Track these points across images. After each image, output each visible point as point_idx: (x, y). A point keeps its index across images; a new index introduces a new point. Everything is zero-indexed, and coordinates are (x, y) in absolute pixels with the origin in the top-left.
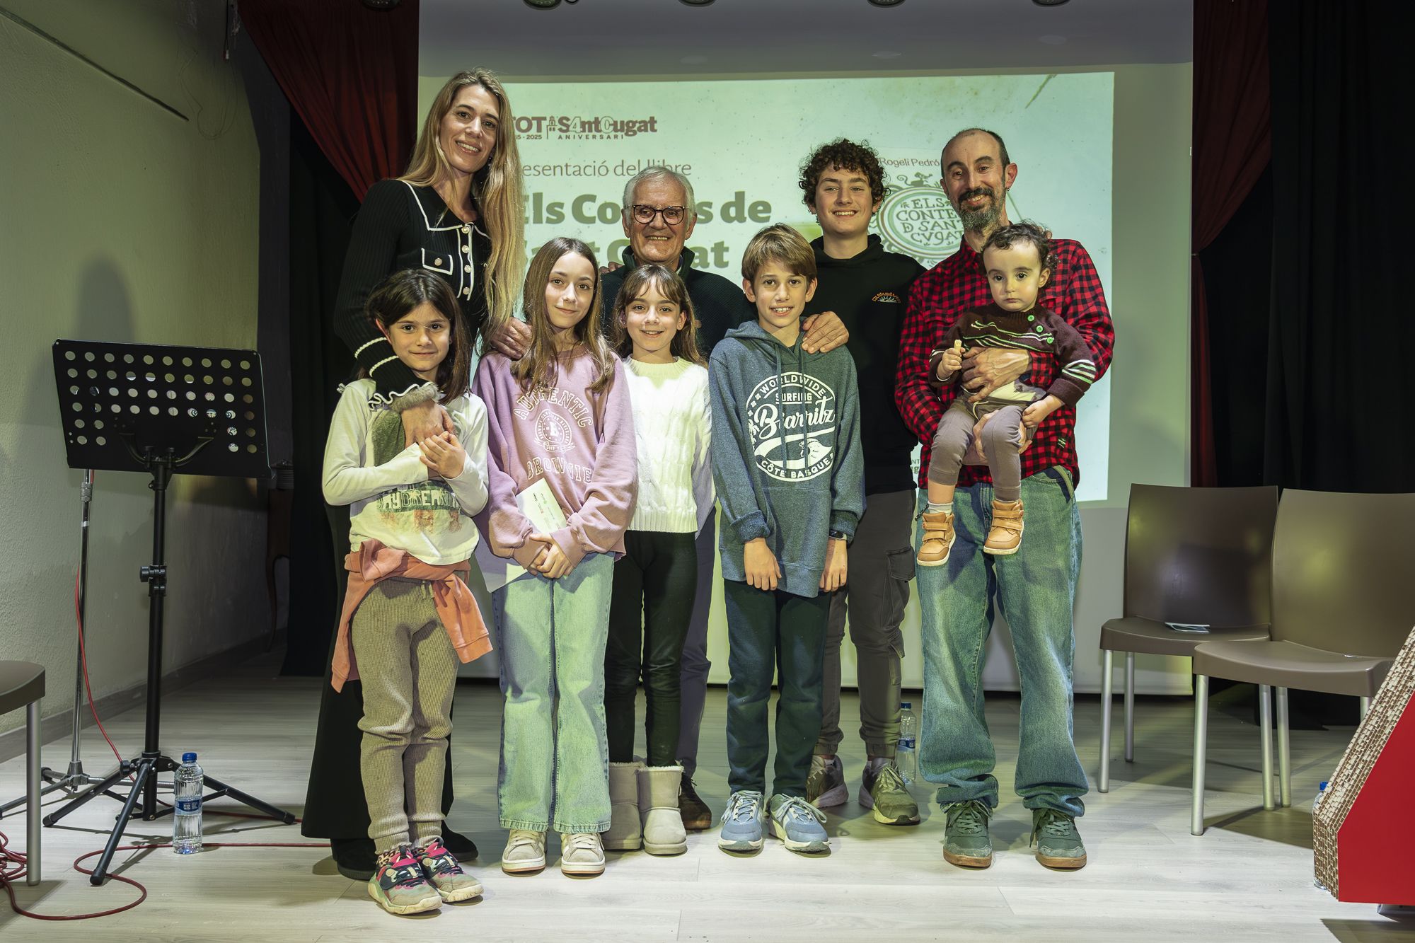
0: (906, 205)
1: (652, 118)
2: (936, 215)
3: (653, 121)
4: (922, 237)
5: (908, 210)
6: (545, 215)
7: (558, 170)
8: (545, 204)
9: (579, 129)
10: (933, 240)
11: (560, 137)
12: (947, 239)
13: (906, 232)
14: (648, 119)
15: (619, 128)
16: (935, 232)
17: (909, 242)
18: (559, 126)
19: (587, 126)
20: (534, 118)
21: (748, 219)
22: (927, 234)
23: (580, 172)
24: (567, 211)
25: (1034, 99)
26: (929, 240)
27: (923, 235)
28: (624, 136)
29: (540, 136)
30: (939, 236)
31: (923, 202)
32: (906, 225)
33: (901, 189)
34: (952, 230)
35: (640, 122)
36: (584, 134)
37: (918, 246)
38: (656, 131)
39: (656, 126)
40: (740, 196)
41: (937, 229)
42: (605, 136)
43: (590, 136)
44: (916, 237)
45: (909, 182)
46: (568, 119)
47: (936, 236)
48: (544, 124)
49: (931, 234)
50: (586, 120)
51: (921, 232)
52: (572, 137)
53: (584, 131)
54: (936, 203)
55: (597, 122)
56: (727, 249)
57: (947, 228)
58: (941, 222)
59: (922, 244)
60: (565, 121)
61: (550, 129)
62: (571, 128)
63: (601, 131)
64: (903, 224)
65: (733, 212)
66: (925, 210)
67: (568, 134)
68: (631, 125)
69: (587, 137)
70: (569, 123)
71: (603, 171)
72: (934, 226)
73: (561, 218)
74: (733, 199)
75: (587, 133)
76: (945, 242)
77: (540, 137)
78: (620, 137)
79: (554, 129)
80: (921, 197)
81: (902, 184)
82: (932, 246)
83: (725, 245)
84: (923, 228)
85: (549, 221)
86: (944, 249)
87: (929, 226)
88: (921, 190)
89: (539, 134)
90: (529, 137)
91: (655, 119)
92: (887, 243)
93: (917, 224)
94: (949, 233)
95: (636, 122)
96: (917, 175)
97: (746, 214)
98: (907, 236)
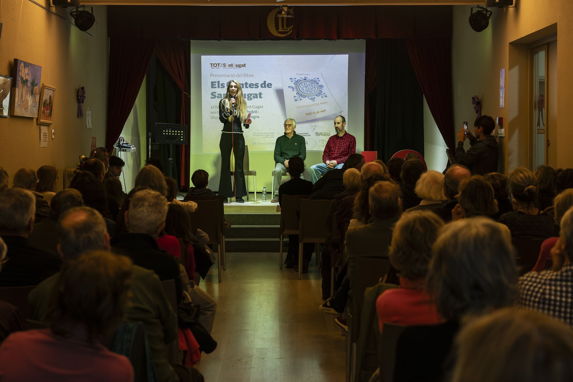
0: (302, 84)
1: (245, 64)
2: (309, 86)
5: (303, 85)
7: (223, 76)
8: (220, 83)
10: (308, 92)
17: (303, 93)
21: (267, 87)
22: (307, 91)
23: (228, 76)
30: (310, 91)
31: (306, 83)
33: (301, 80)
34: (313, 90)
37: (305, 93)
38: (245, 67)
40: (265, 82)
41: (309, 90)
43: (231, 68)
45: (303, 79)
46: (225, 64)
53: (229, 67)
54: (309, 84)
56: (262, 94)
58: (310, 88)
61: (221, 66)
64: (302, 88)
65: (263, 85)
66: (307, 85)
71: (234, 76)
74: (263, 83)
76: (311, 93)
77: (219, 68)
80: (306, 82)
81: (301, 79)
83: (262, 93)
85: (221, 87)
86: (311, 94)
87: (307, 89)
88: (305, 81)
93: (305, 89)
96: (305, 77)
97: (266, 86)
98: (303, 91)
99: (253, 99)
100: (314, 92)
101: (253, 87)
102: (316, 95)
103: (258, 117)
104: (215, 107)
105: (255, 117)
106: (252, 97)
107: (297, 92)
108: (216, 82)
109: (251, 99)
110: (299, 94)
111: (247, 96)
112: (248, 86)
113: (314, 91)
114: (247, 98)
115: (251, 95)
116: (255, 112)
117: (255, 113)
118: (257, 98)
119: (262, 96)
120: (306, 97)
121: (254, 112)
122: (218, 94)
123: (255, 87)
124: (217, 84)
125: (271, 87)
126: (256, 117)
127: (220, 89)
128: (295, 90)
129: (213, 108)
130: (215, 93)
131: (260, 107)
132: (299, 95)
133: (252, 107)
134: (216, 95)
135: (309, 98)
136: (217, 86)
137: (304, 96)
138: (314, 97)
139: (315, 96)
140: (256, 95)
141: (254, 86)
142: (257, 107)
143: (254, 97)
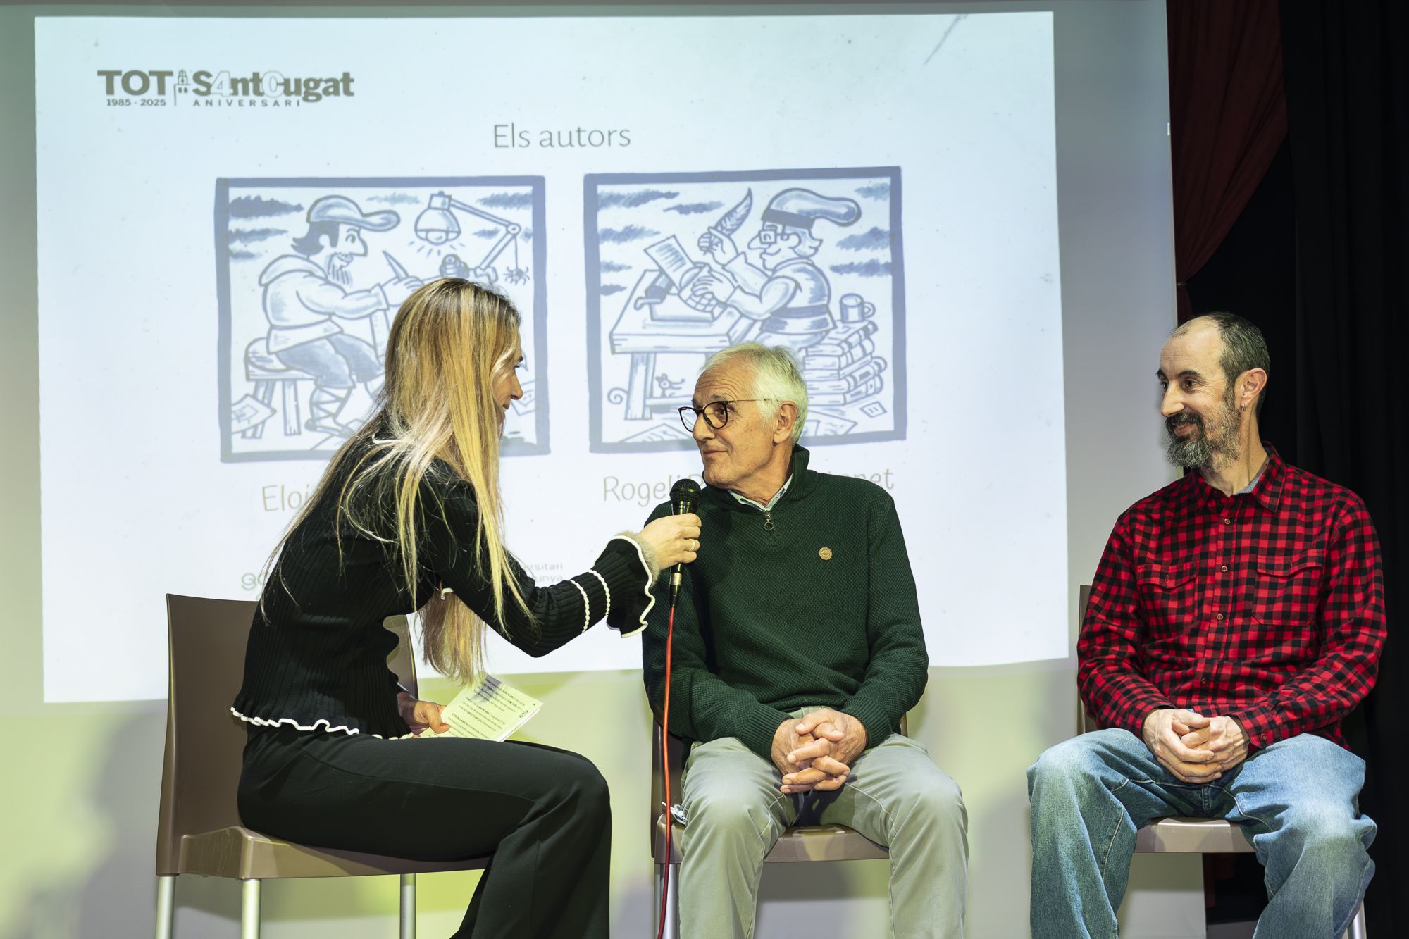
1: (345, 75)
3: (347, 79)
9: (227, 90)
11: (196, 103)
14: (339, 77)
15: (292, 88)
18: (194, 86)
19: (240, 86)
20: (152, 73)
25: (936, 50)
28: (301, 102)
29: (162, 101)
35: (327, 81)
36: (235, 99)
38: (352, 94)
39: (353, 87)
42: (270, 102)
43: (246, 103)
46: (208, 75)
48: (170, 82)
50: (239, 77)
52: (215, 103)
53: (235, 93)
55: (256, 79)
60: (203, 78)
61: (180, 90)
62: (213, 89)
63: (262, 94)
67: (209, 98)
68: (312, 84)
69: (240, 103)
70: (210, 80)
75: (240, 96)
78: (294, 103)
79: (186, 90)
89: (160, 97)
90: (144, 103)
91: (351, 77)
95: (321, 80)
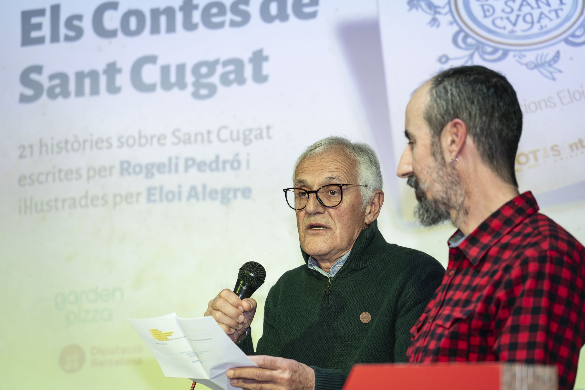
4: (505, 23)
6: (63, 31)
8: (63, 17)
10: (521, 25)
12: (539, 21)
13: (485, 16)
16: (522, 13)
17: (489, 31)
22: (513, 17)
24: (87, 24)
26: (514, 25)
27: (508, 18)
30: (528, 18)
32: (486, 7)
34: (546, 10)
44: (498, 22)
47: (524, 20)
49: (518, 16)
51: (504, 15)
56: (266, 59)
57: (539, 7)
59: (506, 32)
64: (483, 6)
72: (522, 5)
73: (79, 33)
76: (536, 29)
82: (519, 33)
83: (265, 53)
84: (508, 10)
85: (68, 38)
92: (462, 35)
94: (542, 13)
98: (487, 22)
99: (221, 89)
100: (556, 22)
101: (221, 25)
102: (567, 41)
103: (246, 192)
104: (36, 149)
105: (231, 195)
106: (215, 79)
107: (455, 28)
108: (41, 12)
109: (212, 90)
110: (469, 40)
111: (189, 78)
112: (196, 16)
113: (553, 15)
114: (190, 89)
115: (212, 66)
116: (228, 166)
117: (232, 168)
118: (241, 80)
119: (267, 68)
120: (505, 53)
121: (225, 162)
122: (52, 77)
123: (233, 24)
124: (46, 21)
125: (313, 15)
126: (236, 191)
127: (62, 46)
128: (445, 19)
129: (28, 152)
130: (38, 69)
131: (254, 133)
132: (468, 47)
133: (213, 137)
134: (43, 79)
135: (525, 60)
136: (46, 31)
137: (496, 50)
138: (550, 52)
139: (562, 47)
140: (238, 63)
141: (229, 16)
142: (241, 136)
143: (225, 80)
